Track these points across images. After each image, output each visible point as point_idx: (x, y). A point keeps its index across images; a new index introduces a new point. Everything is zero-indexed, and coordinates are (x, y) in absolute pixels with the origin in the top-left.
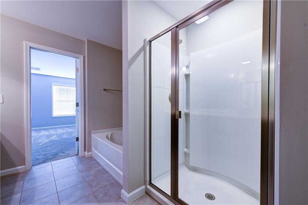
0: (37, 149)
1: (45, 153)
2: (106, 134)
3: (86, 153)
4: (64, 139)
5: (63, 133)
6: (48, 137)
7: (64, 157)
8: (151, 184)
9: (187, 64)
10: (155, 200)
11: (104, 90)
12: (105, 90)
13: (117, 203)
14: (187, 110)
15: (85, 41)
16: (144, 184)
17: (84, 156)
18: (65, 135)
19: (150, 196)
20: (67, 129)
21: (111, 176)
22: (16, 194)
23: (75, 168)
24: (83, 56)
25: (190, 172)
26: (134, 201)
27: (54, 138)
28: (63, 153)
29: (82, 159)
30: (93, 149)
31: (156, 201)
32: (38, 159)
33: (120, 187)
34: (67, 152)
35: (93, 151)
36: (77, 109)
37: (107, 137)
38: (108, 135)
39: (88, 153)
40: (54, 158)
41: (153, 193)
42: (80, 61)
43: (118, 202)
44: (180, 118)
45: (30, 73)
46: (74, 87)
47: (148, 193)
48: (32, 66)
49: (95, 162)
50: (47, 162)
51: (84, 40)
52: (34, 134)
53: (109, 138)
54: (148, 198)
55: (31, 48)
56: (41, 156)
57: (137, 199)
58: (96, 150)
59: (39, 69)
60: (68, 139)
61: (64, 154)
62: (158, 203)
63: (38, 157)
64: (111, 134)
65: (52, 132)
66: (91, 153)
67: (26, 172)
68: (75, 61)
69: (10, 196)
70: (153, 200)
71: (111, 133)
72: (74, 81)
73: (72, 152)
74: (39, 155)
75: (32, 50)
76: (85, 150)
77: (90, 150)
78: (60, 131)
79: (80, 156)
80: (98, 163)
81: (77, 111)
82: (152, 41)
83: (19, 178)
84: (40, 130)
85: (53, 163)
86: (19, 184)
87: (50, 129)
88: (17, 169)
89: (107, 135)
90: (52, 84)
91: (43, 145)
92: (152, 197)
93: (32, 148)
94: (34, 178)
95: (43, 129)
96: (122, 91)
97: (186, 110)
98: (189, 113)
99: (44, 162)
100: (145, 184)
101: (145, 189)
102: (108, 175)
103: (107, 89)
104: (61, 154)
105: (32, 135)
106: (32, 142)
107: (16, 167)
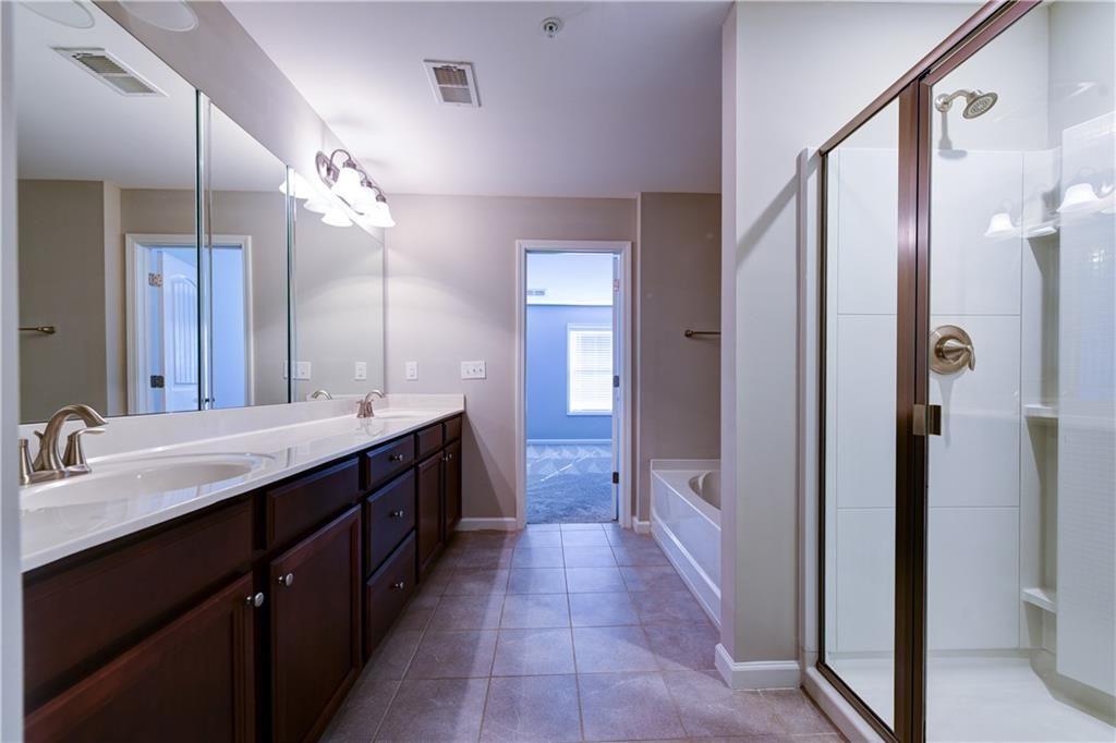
0: (537, 490)
1: (550, 501)
2: (692, 473)
3: (636, 519)
4: (590, 474)
5: (590, 460)
6: (559, 463)
7: (587, 520)
8: (821, 664)
9: (1049, 187)
10: (831, 723)
11: (687, 335)
12: (689, 335)
13: (702, 675)
14: (1044, 403)
15: (636, 200)
16: (797, 658)
17: (632, 528)
18: (594, 465)
19: (814, 703)
20: (598, 449)
21: (695, 600)
22: (502, 569)
23: (608, 551)
24: (629, 244)
25: (1056, 702)
26: (752, 693)
27: (569, 468)
28: (585, 509)
29: (625, 535)
30: (653, 511)
31: (837, 729)
32: (538, 512)
33: (715, 635)
34: (593, 509)
35: (654, 519)
36: (615, 393)
37: (693, 485)
38: (697, 477)
39: (641, 523)
40: (565, 515)
41: (826, 698)
42: (624, 258)
43: (706, 673)
44: (937, 431)
45: (526, 305)
46: (607, 330)
47: (807, 691)
48: (529, 287)
49: (657, 551)
50: (551, 522)
51: (634, 197)
52: (531, 453)
53: (698, 486)
54: (808, 705)
55: (527, 251)
56: (543, 507)
57: (765, 693)
58: (663, 518)
59: (541, 293)
60: (597, 475)
61: (586, 514)
62: (842, 736)
63: (538, 507)
64: (706, 476)
65: (567, 453)
66: (647, 523)
67: (519, 533)
68: (611, 261)
69: (493, 569)
70: (823, 718)
71: (707, 472)
72: (609, 314)
73: (604, 511)
74: (541, 503)
75: (529, 255)
76: (633, 513)
77: (645, 516)
78: (583, 454)
79: (622, 526)
80: (663, 555)
81: (616, 399)
82: (829, 151)
83: (507, 541)
84: (543, 445)
85: (564, 526)
86: (506, 552)
87: (562, 447)
88: (505, 522)
89: (694, 478)
90: (570, 325)
91: (547, 481)
92: (822, 707)
93: (528, 484)
94: (529, 549)
95: (550, 445)
96: (720, 333)
97: (1039, 406)
98: (1057, 419)
99: (546, 521)
100: (798, 654)
101: (798, 674)
102: (688, 596)
103: (694, 331)
104: (580, 510)
105: (528, 456)
106: (528, 472)
107: (502, 516)
